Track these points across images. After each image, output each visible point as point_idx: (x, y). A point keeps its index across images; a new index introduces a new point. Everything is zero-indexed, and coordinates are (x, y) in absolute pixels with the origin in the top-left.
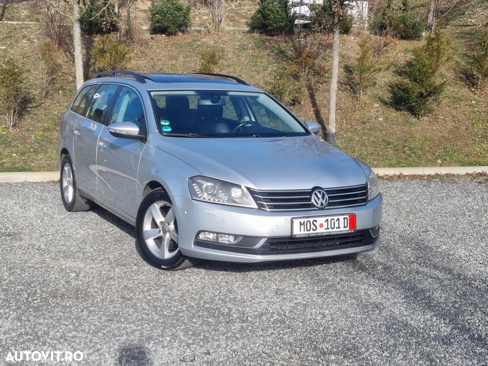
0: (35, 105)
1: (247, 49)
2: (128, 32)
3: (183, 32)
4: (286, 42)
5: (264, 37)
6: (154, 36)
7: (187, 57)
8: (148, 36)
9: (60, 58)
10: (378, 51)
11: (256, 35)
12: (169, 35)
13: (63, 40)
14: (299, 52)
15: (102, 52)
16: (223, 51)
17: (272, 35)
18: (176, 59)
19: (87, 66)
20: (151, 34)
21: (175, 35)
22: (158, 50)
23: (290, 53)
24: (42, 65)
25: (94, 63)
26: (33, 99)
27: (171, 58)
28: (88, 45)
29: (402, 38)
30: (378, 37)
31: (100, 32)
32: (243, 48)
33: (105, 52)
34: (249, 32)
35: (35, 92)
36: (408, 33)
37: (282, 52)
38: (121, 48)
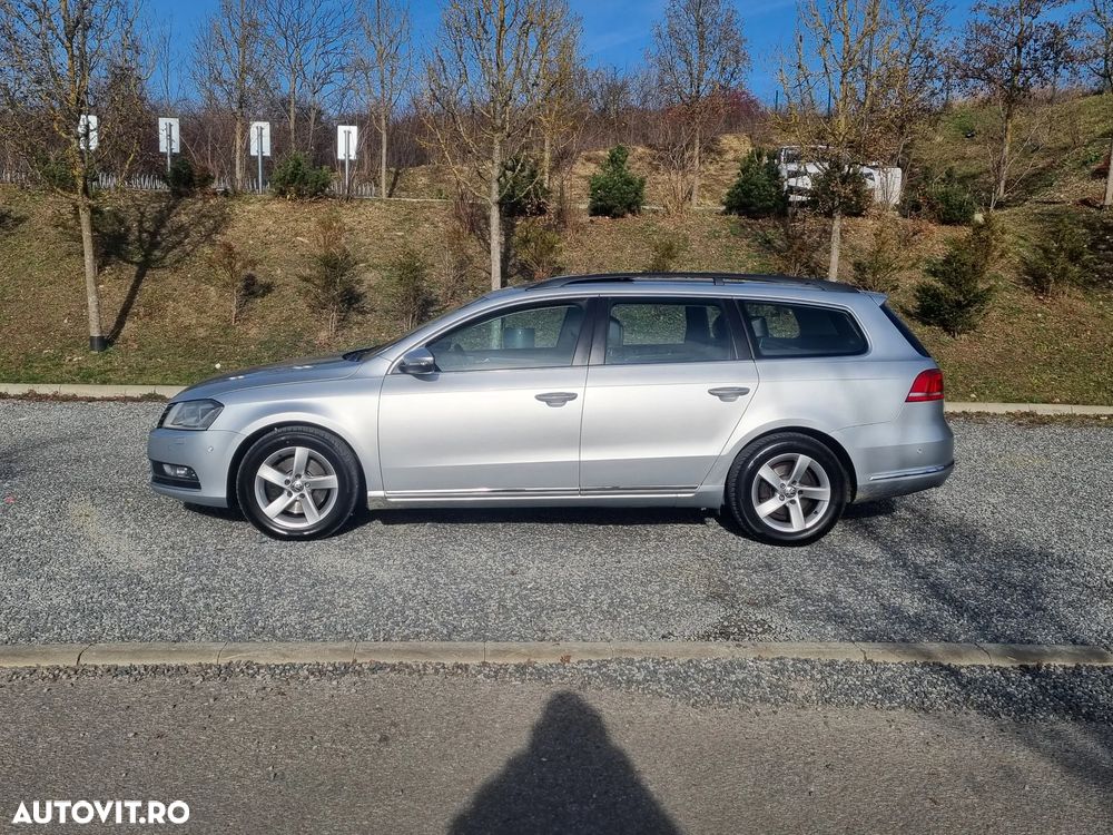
0: (437, 308)
1: (719, 237)
2: (560, 214)
3: (633, 212)
4: (775, 227)
5: (744, 220)
6: (594, 218)
7: (637, 247)
8: (586, 218)
9: (472, 247)
10: (906, 242)
11: (734, 217)
12: (614, 217)
13: (476, 223)
14: (791, 238)
15: (526, 241)
16: (686, 239)
17: (757, 219)
18: (621, 249)
19: (505, 259)
20: (591, 215)
21: (623, 217)
22: (598, 238)
23: (780, 243)
24: (448, 256)
25: (515, 255)
26: (436, 300)
27: (615, 249)
28: (508, 230)
29: (945, 222)
30: (909, 221)
31: (522, 212)
32: (714, 235)
33: (529, 241)
34: (725, 213)
35: (438, 292)
36: (951, 214)
37: (769, 242)
38: (549, 236)
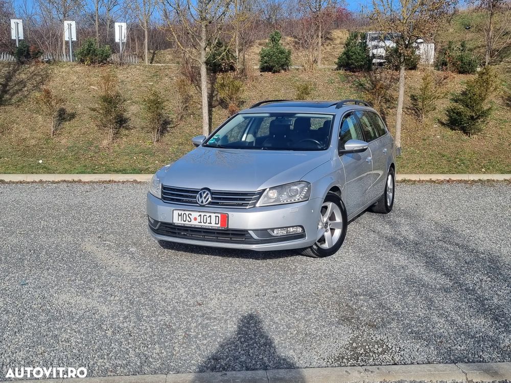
0: (172, 126)
1: (334, 82)
2: (243, 71)
3: (285, 70)
4: (365, 77)
5: (348, 73)
6: (263, 73)
7: (287, 89)
8: (259, 73)
9: (192, 91)
10: (439, 83)
11: (342, 72)
12: (274, 73)
13: (194, 78)
14: (374, 84)
15: (223, 85)
16: (315, 85)
17: (354, 72)
18: (278, 90)
19: (211, 97)
20: (261, 72)
21: (279, 72)
22: (265, 84)
23: (368, 85)
24: (179, 96)
25: (217, 94)
26: (171, 121)
27: (275, 90)
28: (212, 81)
29: (460, 72)
30: (440, 72)
31: (221, 71)
32: (331, 82)
33: (225, 86)
34: (337, 69)
35: (173, 117)
36: (464, 69)
37: (361, 85)
38: (237, 83)
